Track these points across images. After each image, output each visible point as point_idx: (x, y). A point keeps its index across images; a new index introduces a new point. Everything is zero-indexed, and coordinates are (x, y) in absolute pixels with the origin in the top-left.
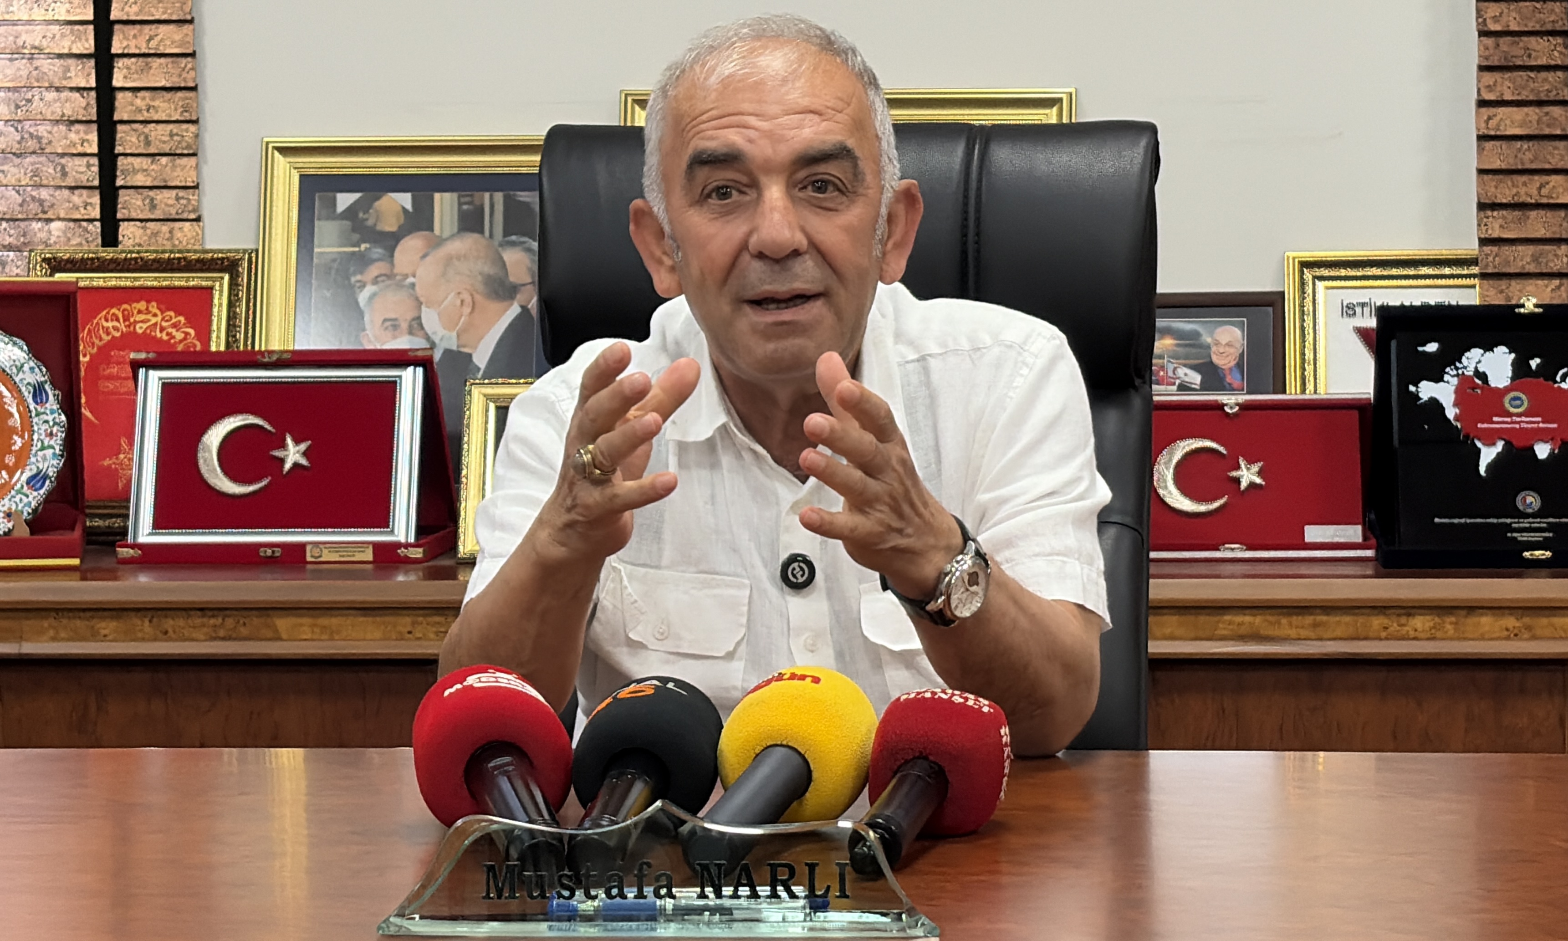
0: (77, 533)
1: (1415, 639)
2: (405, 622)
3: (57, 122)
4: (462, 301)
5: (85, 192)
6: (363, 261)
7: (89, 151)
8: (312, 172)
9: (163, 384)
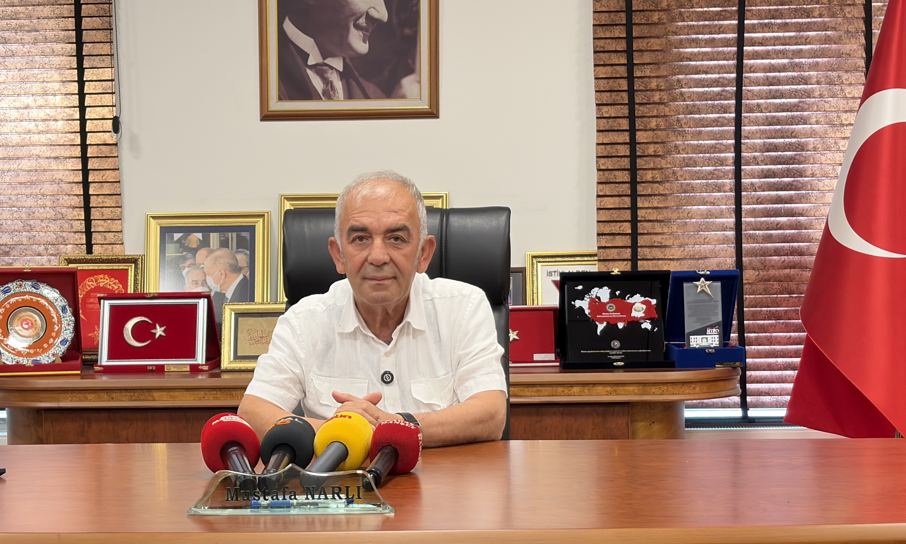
0: (79, 362)
1: (574, 395)
2: (202, 393)
3: (69, 207)
4: (221, 274)
5: (80, 234)
6: (184, 259)
7: (81, 218)
8: (164, 225)
9: (110, 306)
